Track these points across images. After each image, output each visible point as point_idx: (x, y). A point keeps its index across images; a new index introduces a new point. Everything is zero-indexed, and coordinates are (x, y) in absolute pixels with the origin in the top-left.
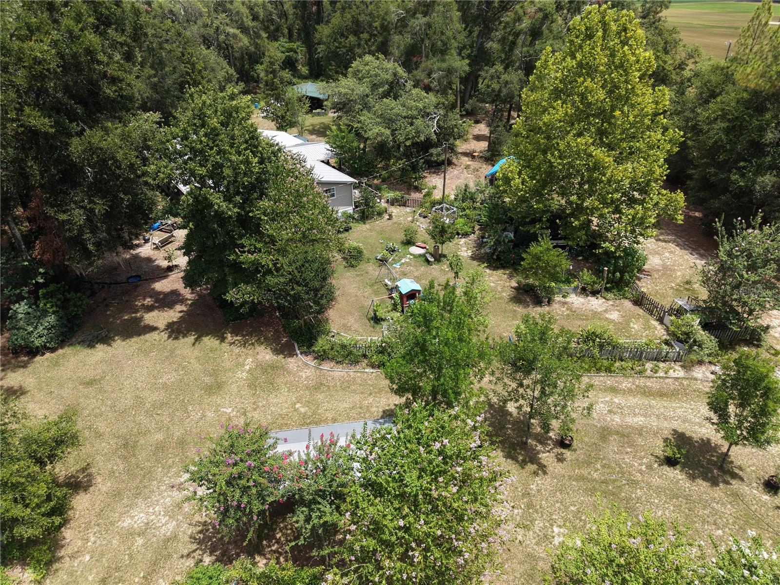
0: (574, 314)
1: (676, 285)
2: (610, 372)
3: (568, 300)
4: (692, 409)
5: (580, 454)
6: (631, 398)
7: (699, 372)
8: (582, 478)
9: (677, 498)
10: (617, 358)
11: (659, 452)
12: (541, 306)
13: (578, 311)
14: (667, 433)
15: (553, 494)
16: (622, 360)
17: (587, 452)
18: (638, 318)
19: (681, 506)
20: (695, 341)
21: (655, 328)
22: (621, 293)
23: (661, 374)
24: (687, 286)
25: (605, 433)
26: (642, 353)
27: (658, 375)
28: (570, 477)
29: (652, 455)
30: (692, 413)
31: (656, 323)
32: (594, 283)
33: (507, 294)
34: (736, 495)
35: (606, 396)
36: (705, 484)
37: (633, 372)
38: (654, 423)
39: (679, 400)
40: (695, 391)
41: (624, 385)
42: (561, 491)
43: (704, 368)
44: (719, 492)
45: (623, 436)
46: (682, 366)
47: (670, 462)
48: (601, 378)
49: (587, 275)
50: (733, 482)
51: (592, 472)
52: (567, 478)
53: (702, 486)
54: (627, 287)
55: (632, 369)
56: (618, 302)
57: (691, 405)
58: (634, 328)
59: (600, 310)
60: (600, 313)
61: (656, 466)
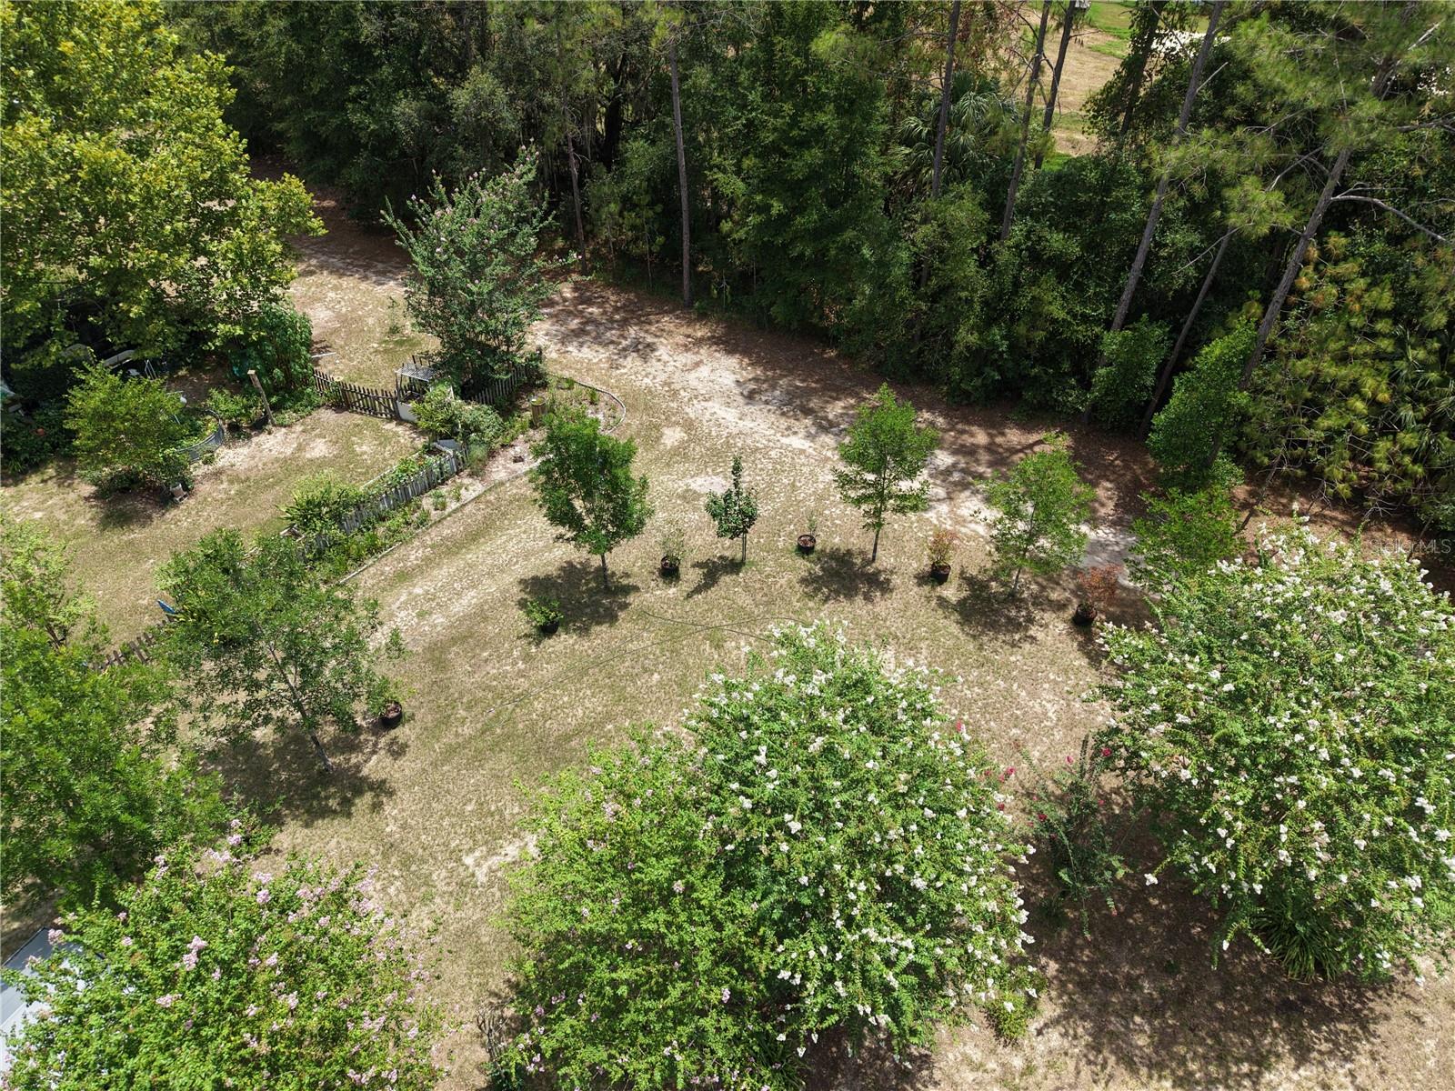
0: (249, 485)
1: (380, 344)
2: (379, 550)
3: (220, 463)
4: (525, 532)
5: (424, 717)
6: (435, 572)
7: (500, 469)
8: (451, 751)
9: (587, 674)
10: (373, 519)
11: (524, 628)
12: (176, 505)
13: (252, 475)
14: (516, 593)
15: (427, 812)
16: (383, 519)
17: (430, 705)
18: (360, 432)
19: (597, 680)
20: (465, 426)
21: (396, 434)
22: (304, 402)
23: (453, 505)
24: (397, 338)
25: (437, 655)
26: (405, 489)
27: (448, 510)
28: (434, 765)
29: (519, 638)
30: (528, 537)
31: (392, 426)
32: (247, 407)
33: (85, 519)
34: (644, 614)
35: (399, 595)
36: (604, 627)
37: (411, 528)
38: (491, 588)
39: (501, 529)
40: (511, 502)
41: (412, 557)
42: (436, 797)
43: (500, 460)
44: (625, 625)
45: (464, 639)
46: (470, 475)
47: (548, 630)
48: (372, 570)
49: (223, 402)
50: (630, 599)
51: (460, 730)
52: (430, 771)
53: (601, 632)
54: (308, 385)
55: (407, 523)
56: (308, 420)
57: (520, 527)
58: (365, 453)
59: (289, 451)
60: (293, 458)
61: (533, 650)
